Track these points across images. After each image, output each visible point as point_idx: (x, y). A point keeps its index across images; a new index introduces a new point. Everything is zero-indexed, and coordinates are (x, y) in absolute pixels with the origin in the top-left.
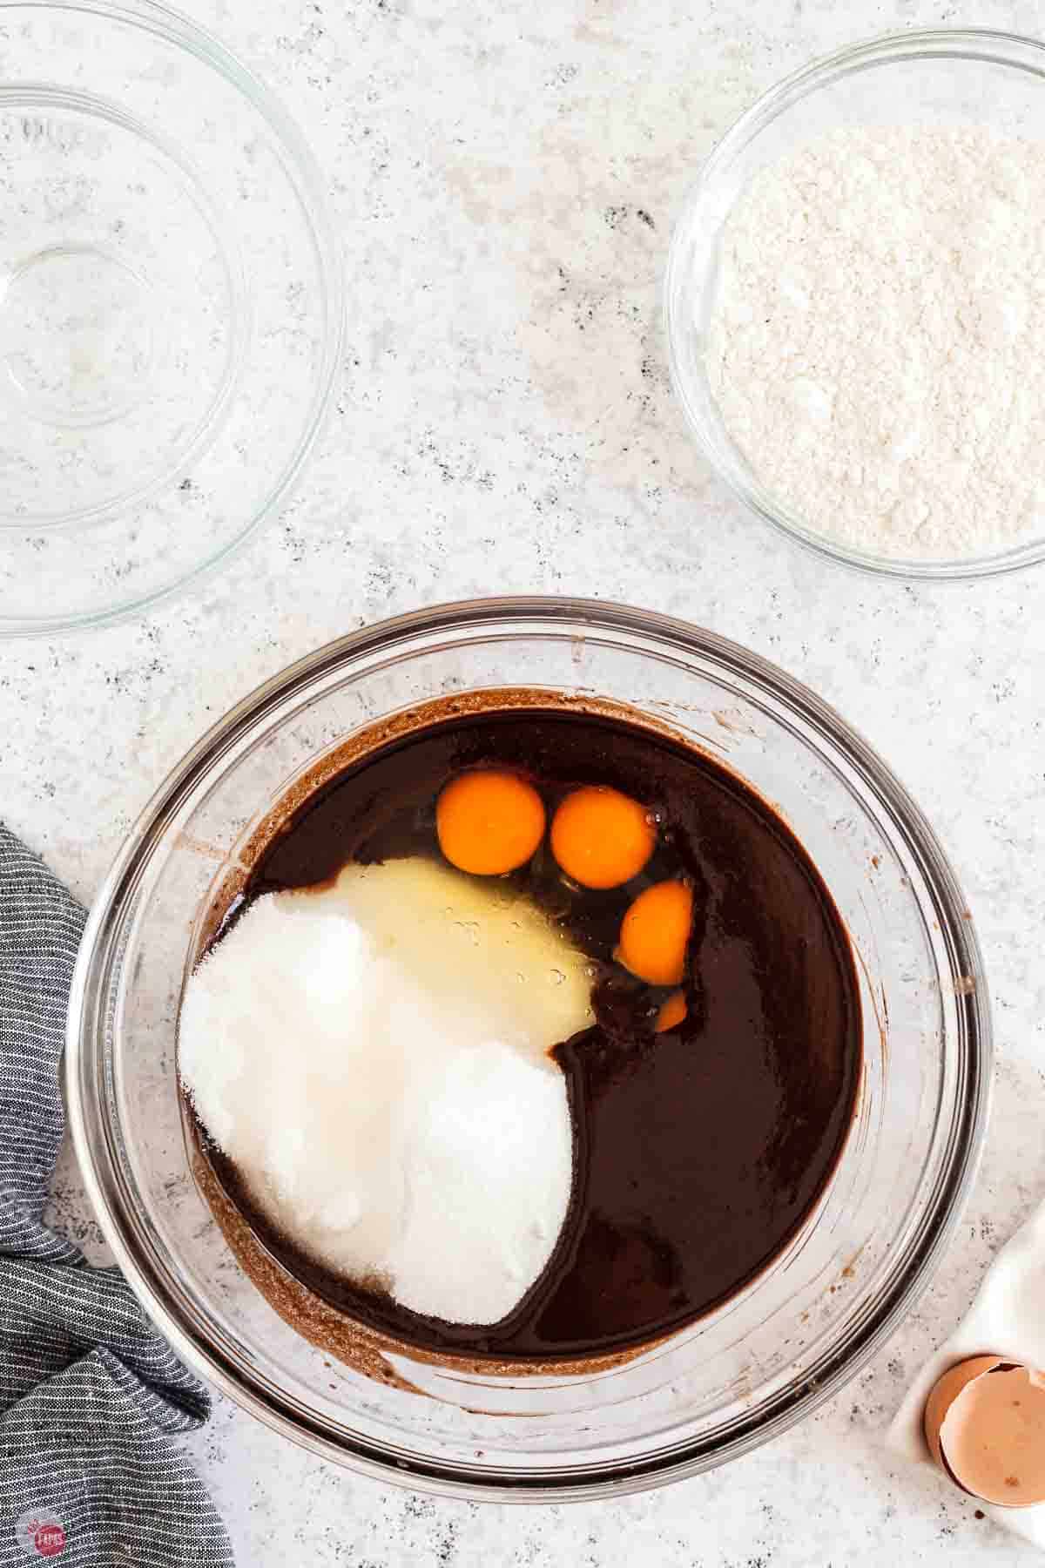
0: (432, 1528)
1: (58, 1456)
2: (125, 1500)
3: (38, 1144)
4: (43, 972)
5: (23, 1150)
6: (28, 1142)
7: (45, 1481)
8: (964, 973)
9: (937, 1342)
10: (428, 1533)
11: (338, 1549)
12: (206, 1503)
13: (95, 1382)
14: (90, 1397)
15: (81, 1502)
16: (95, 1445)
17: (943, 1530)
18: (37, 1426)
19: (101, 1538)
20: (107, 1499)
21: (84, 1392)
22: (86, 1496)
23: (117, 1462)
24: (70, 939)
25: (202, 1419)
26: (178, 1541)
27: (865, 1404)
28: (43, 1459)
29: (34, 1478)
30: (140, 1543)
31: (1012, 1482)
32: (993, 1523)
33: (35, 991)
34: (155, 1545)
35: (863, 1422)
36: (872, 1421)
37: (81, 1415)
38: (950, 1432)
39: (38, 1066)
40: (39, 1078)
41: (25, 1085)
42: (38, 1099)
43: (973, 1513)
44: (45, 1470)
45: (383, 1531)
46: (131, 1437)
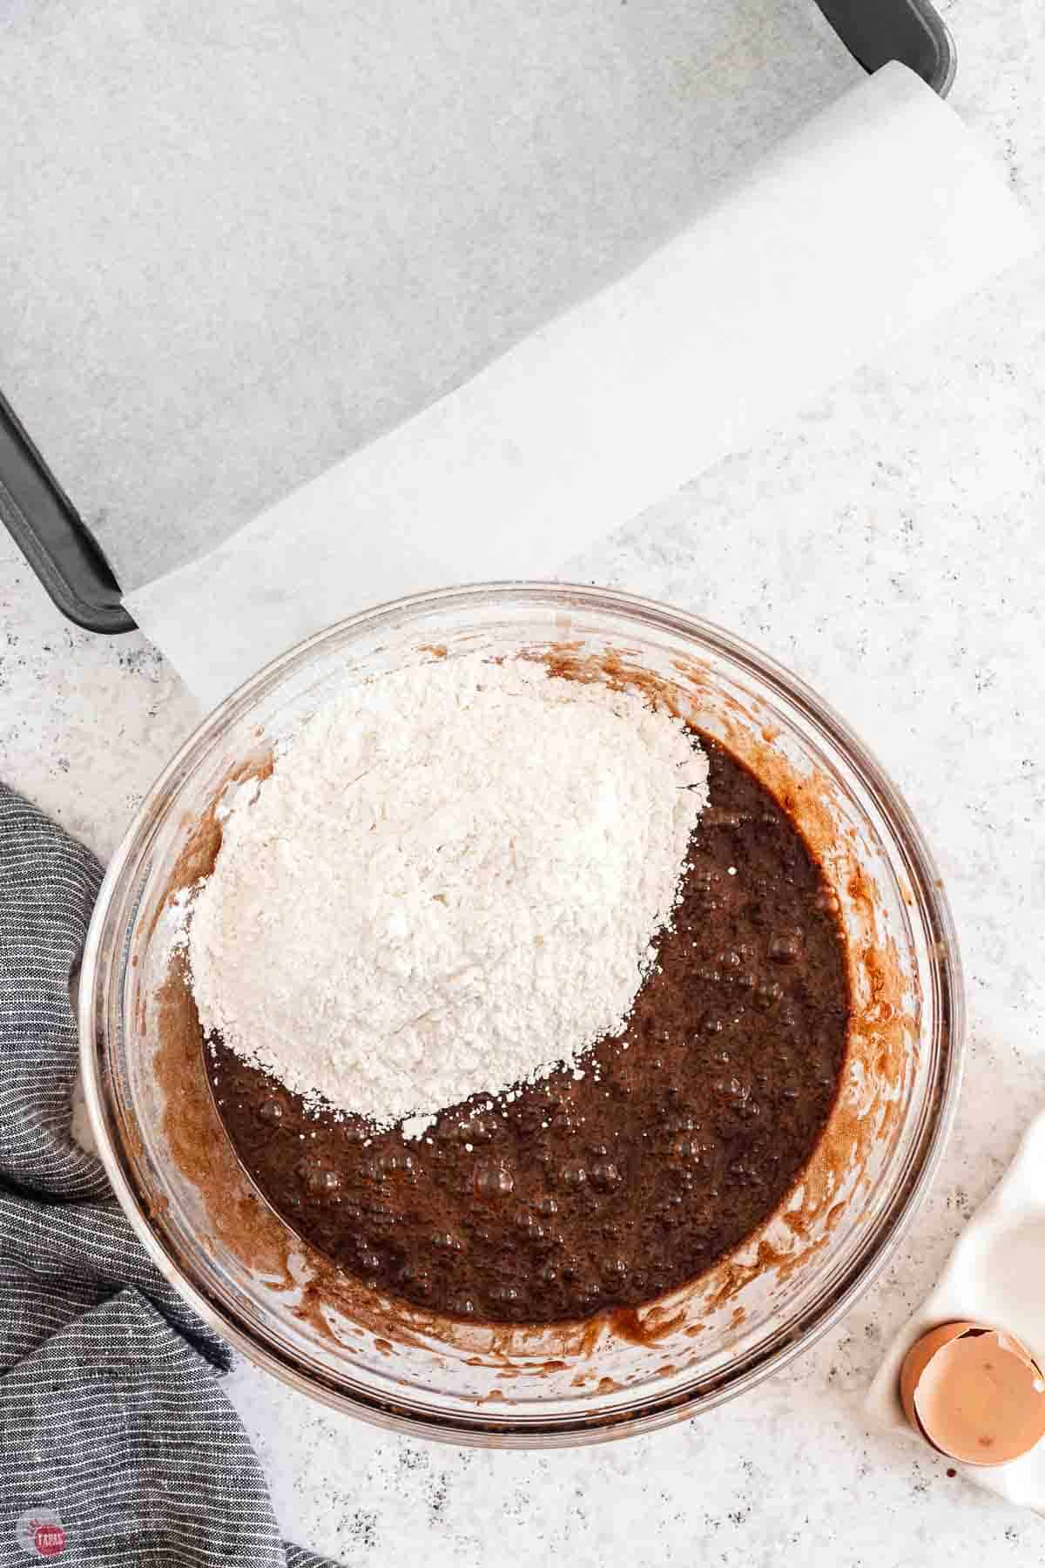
0: (425, 1479)
1: (102, 1390)
2: (162, 1435)
3: (59, 1063)
4: (44, 899)
5: (46, 1073)
6: (49, 1063)
7: (88, 1414)
8: (938, 939)
9: (912, 1307)
10: (421, 1484)
11: (334, 1499)
12: (241, 1433)
13: (133, 1320)
14: (130, 1334)
15: (122, 1439)
16: (136, 1380)
17: (916, 1488)
18: (80, 1363)
19: (139, 1475)
20: (145, 1435)
21: (124, 1331)
22: (127, 1432)
23: (156, 1396)
24: (68, 868)
25: (225, 1370)
26: (214, 1471)
27: (844, 1365)
28: (86, 1393)
29: (77, 1410)
30: (176, 1477)
31: (986, 1442)
32: (964, 1480)
33: (38, 917)
34: (193, 1478)
35: (840, 1384)
36: (850, 1383)
37: (123, 1351)
38: (924, 1396)
39: (47, 985)
40: (51, 997)
41: (37, 1006)
42: (51, 1018)
43: (945, 1471)
44: (87, 1403)
45: (380, 1480)
46: (171, 1368)
